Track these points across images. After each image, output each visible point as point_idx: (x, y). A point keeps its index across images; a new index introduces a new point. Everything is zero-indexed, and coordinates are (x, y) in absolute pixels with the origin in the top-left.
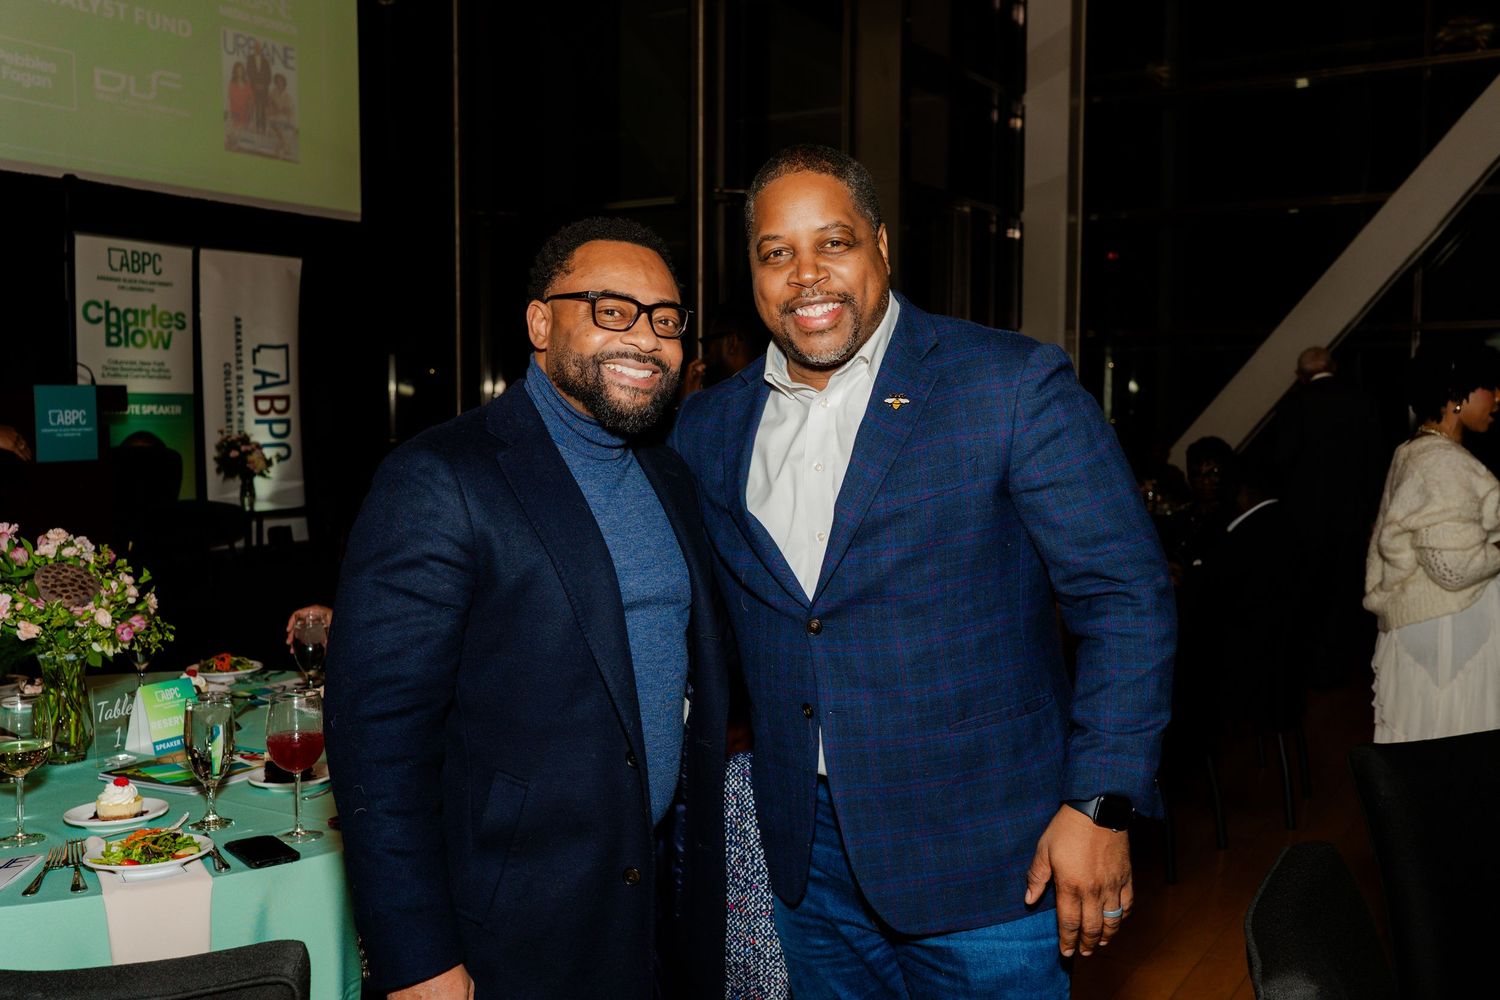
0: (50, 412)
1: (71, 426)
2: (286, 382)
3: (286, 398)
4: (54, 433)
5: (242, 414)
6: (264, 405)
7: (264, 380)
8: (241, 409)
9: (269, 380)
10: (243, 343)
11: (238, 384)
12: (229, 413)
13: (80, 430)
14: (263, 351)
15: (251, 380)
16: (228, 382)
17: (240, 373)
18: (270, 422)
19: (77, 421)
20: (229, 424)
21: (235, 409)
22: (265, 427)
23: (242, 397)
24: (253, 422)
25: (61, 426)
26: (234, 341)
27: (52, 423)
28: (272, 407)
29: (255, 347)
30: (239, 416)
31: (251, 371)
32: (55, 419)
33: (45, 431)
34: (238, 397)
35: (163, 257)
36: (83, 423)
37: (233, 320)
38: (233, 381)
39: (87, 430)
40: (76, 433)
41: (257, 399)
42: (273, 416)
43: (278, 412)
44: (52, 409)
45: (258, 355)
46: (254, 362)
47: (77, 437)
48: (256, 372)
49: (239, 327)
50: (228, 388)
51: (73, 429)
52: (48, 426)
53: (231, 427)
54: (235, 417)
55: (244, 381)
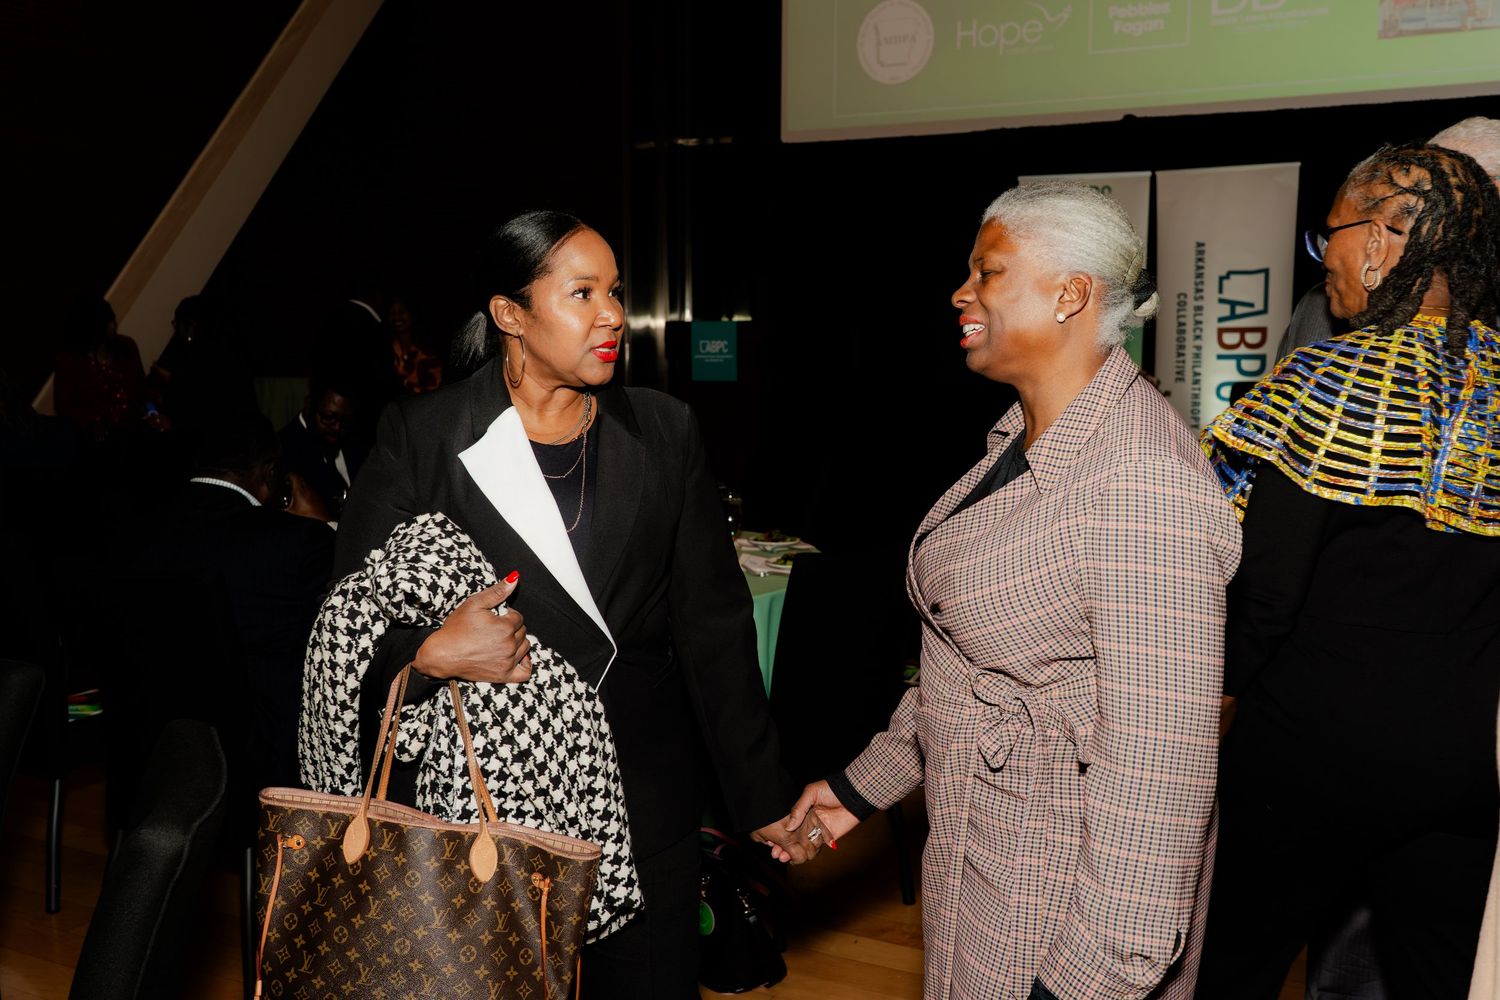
0: (702, 342)
1: (716, 354)
2: (1265, 311)
3: (1263, 331)
4: (702, 359)
5: (1199, 348)
6: (1231, 339)
7: (1233, 310)
8: (1198, 343)
9: (1239, 310)
10: (1205, 271)
11: (1195, 315)
12: (1182, 347)
13: (723, 356)
14: (1233, 277)
15: (1214, 311)
16: (1182, 313)
17: (1199, 303)
18: (1239, 358)
19: (721, 350)
20: (1181, 359)
21: (1190, 343)
22: (1233, 363)
23: (1201, 330)
24: (1214, 357)
25: (708, 353)
26: (1194, 268)
27: (702, 351)
28: (1242, 340)
29: (1224, 274)
30: (1195, 351)
31: (1216, 301)
32: (704, 348)
33: (697, 357)
34: (1195, 330)
35: (1112, 187)
36: (725, 351)
37: (1195, 245)
38: (1190, 312)
39: (728, 356)
40: (720, 359)
41: (1221, 332)
42: (1243, 350)
43: (1249, 346)
44: (703, 339)
45: (1226, 283)
46: (1221, 291)
47: (719, 363)
48: (1222, 301)
49: (1201, 252)
50: (1182, 320)
51: (718, 356)
52: (700, 354)
53: (1184, 362)
54: (1189, 351)
55: (1204, 312)
